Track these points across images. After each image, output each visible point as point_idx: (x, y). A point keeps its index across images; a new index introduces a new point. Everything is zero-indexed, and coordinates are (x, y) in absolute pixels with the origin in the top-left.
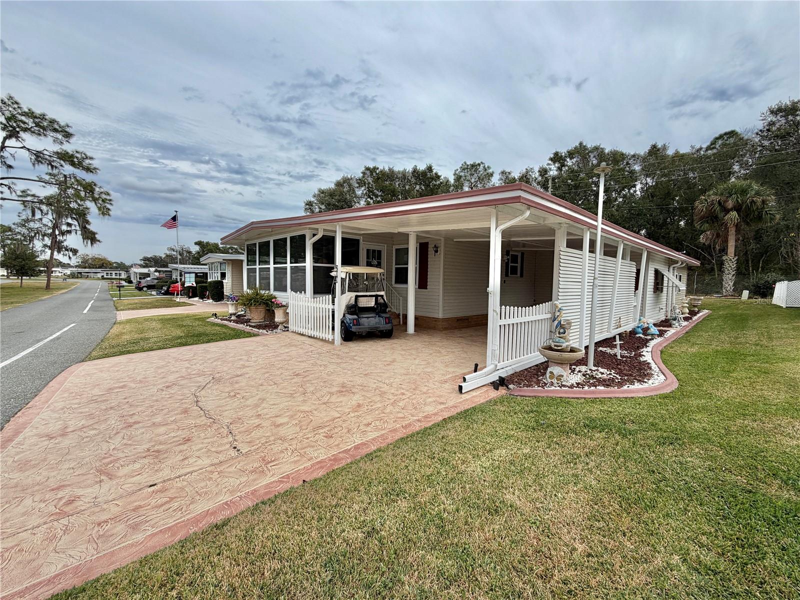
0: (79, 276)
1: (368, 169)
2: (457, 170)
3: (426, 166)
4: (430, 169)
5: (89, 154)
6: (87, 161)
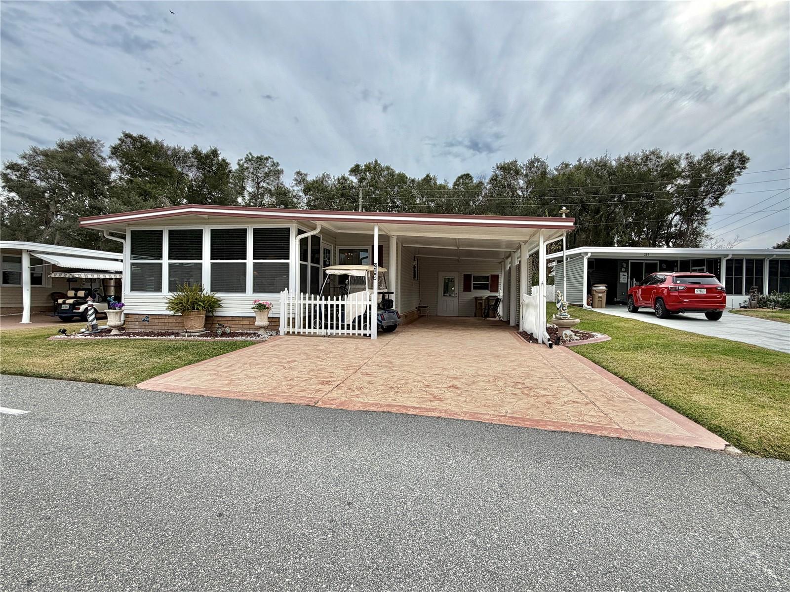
1: (128, 136)
2: (242, 160)
3: (209, 148)
4: (215, 153)
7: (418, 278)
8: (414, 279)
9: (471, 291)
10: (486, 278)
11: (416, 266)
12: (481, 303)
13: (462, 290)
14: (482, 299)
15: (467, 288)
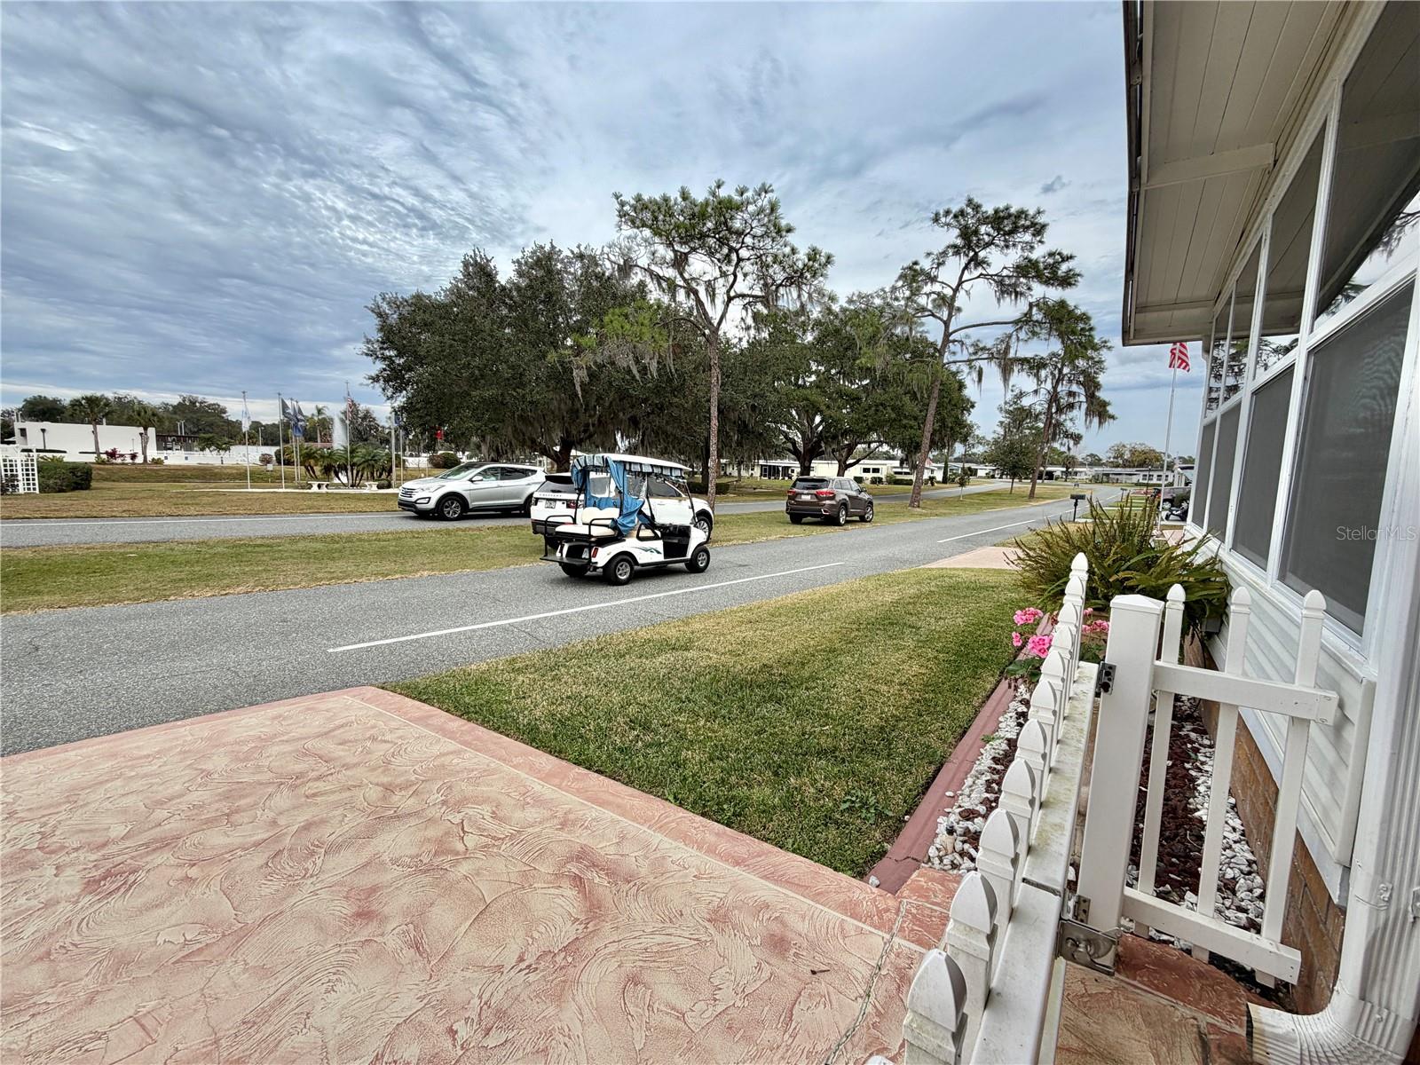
0: (1105, 480)
5: (1066, 252)
6: (1064, 267)
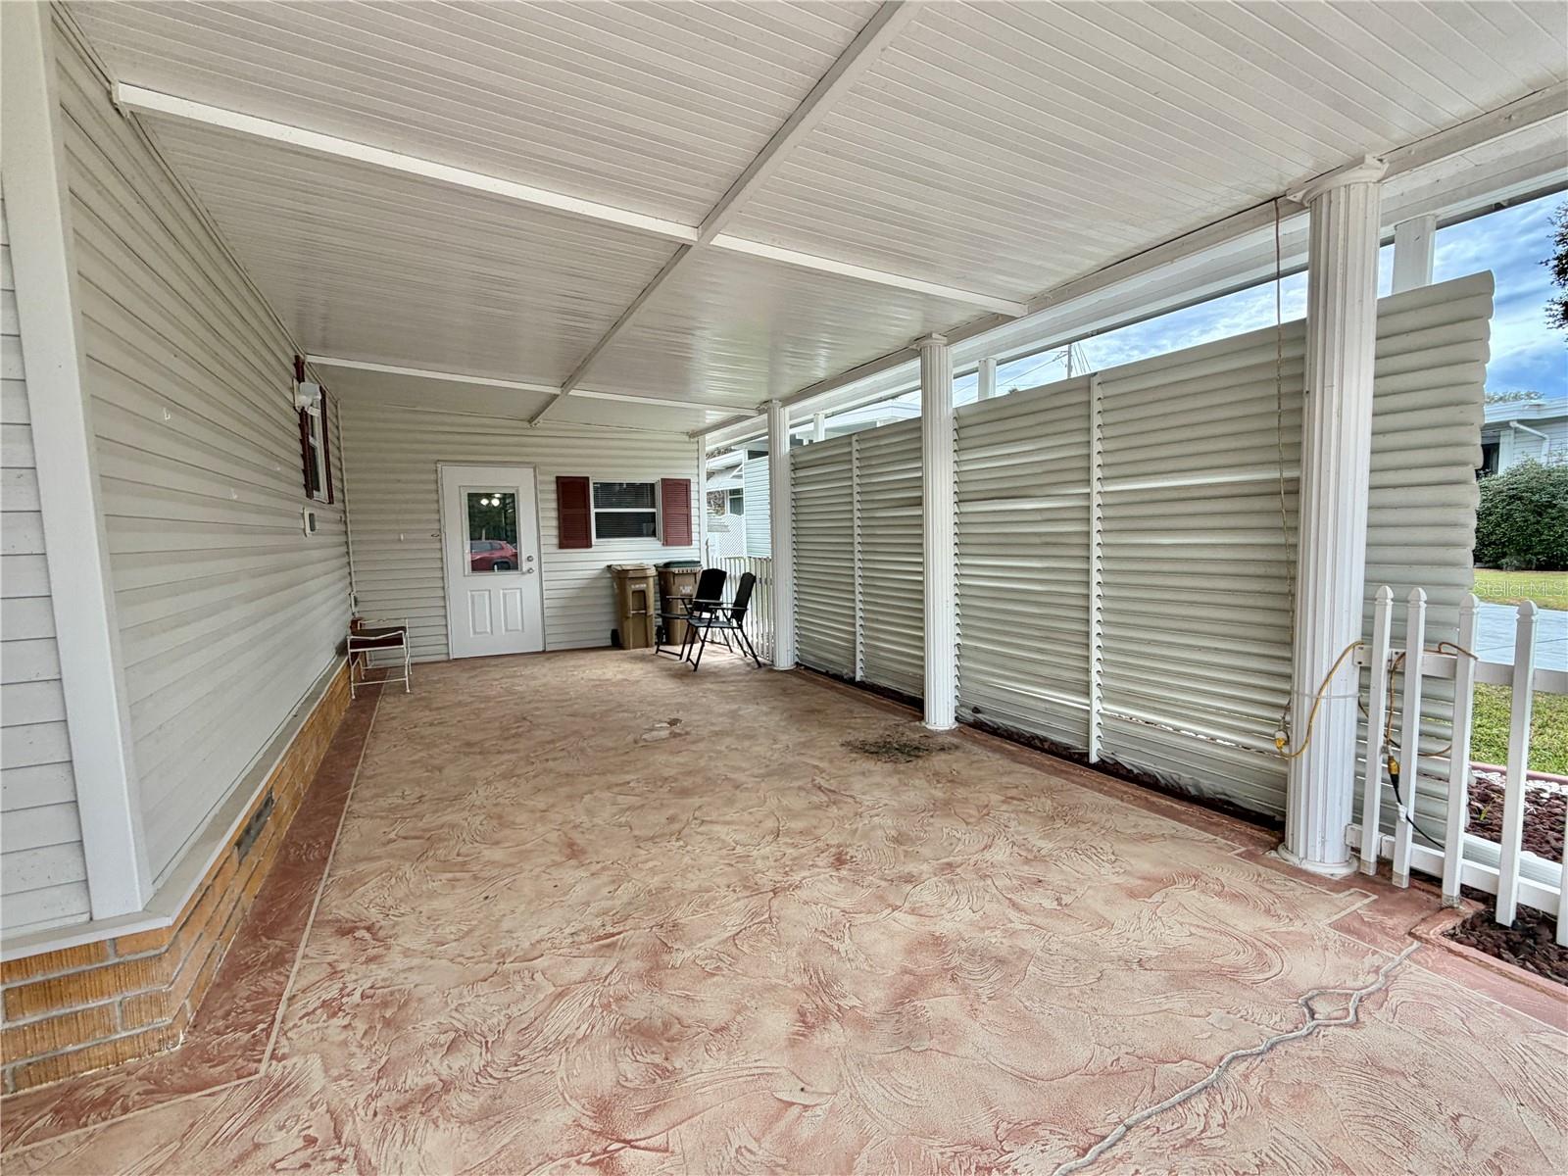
7: (336, 494)
8: (310, 495)
9: (589, 545)
10: (641, 492)
11: (316, 412)
12: (642, 594)
13: (555, 541)
14: (646, 578)
15: (573, 534)
